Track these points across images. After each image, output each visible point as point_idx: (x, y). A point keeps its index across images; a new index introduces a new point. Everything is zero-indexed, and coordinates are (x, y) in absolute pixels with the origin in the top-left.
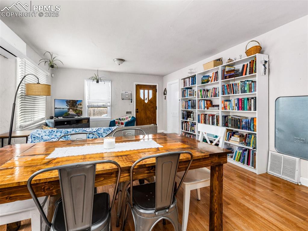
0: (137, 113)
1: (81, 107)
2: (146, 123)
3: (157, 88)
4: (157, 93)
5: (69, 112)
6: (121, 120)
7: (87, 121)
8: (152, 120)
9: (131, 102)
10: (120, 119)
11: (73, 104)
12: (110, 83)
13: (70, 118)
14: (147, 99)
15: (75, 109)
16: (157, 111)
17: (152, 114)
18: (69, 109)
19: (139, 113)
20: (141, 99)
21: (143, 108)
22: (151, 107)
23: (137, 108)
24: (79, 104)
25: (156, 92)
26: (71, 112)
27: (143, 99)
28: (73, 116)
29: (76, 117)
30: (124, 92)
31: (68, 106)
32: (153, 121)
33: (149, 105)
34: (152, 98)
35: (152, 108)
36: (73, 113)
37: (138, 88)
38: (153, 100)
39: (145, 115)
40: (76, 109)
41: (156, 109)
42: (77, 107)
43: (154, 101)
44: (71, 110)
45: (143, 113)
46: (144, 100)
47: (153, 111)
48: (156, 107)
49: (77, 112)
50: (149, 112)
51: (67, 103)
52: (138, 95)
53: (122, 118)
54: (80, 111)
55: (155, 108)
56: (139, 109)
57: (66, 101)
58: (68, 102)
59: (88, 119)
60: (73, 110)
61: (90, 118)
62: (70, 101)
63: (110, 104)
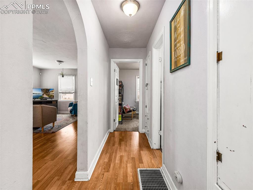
5: (43, 96)
7: (56, 102)
11: (47, 91)
12: (74, 77)
13: (43, 100)
18: (43, 94)
28: (46, 99)
29: (50, 99)
36: (47, 97)
42: (49, 93)
44: (45, 95)
49: (50, 96)
54: (52, 95)
58: (42, 90)
59: (57, 101)
60: (47, 95)
61: (57, 100)
62: (44, 89)
63: (74, 91)
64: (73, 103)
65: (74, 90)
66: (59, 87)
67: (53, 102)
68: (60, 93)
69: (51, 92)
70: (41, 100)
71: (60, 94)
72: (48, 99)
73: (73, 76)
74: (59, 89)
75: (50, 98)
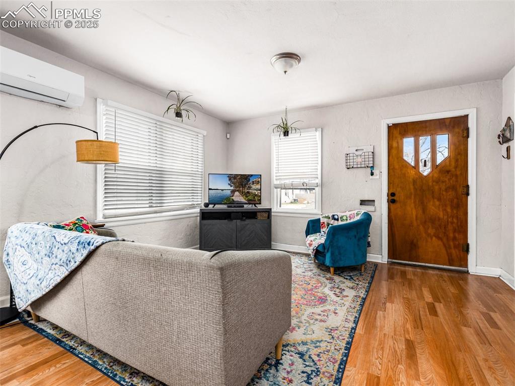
0: (392, 206)
1: (258, 187)
2: (424, 235)
3: (470, 125)
4: (470, 140)
5: (234, 198)
6: (337, 220)
7: (266, 215)
8: (450, 227)
9: (372, 174)
10: (336, 217)
11: (242, 181)
12: (318, 134)
13: (235, 207)
14: (429, 164)
15: (246, 191)
16: (472, 200)
17: (449, 210)
18: (233, 192)
19: (397, 205)
20: (405, 164)
21: (412, 191)
22: (443, 188)
23: (391, 191)
24: (253, 182)
25: (468, 136)
26: (238, 197)
27: (413, 164)
28: (240, 205)
29: (250, 206)
30: (353, 150)
31: (231, 186)
32: (455, 231)
33: (438, 181)
34: (449, 157)
35: (446, 190)
36: (242, 199)
37: (396, 132)
38: (453, 164)
39: (420, 212)
40: (248, 192)
41: (468, 194)
42: (250, 188)
43: (456, 167)
44: (237, 193)
45: (413, 205)
46: (416, 167)
47: (452, 201)
48: (468, 187)
49: (250, 197)
50: (437, 203)
51: (230, 180)
52: (394, 152)
53: (340, 215)
54: (256, 195)
55: (461, 190)
56: (397, 194)
57: (228, 177)
58: (232, 178)
59: (269, 211)
60: (242, 193)
61: (271, 209)
62: (235, 176)
63: (318, 181)
64: (319, 219)
65: (319, 177)
66: (275, 169)
67: (258, 213)
68: (276, 188)
69: (253, 183)
70: (228, 207)
71: (275, 190)
72: (245, 206)
73: (316, 130)
74: (275, 175)
75: (250, 202)
